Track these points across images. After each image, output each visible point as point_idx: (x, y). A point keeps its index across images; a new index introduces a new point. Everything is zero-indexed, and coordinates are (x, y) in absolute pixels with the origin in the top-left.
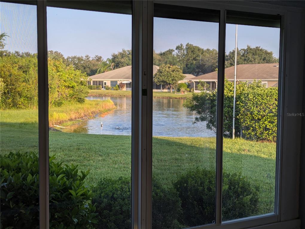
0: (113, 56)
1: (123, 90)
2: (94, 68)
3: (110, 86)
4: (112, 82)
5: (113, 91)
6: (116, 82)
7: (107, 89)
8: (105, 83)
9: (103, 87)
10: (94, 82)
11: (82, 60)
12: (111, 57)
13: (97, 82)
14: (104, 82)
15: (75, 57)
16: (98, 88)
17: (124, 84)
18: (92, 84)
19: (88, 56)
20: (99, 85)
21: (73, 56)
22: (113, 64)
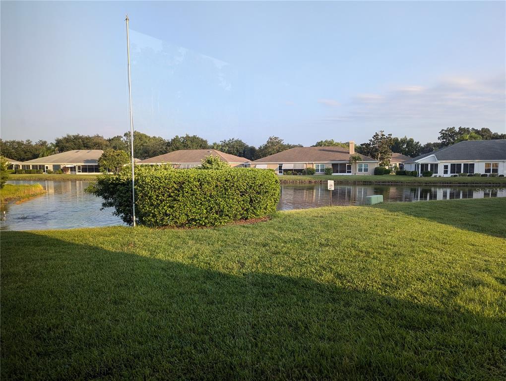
0: (57, 141)
1: (67, 174)
2: (37, 153)
3: (52, 170)
4: (54, 166)
5: (55, 175)
6: (59, 166)
7: (49, 173)
8: (47, 167)
9: (44, 171)
10: (33, 166)
11: (23, 144)
12: (54, 142)
13: (37, 166)
14: (45, 166)
15: (14, 142)
16: (38, 172)
17: (68, 167)
18: (31, 168)
19: (29, 140)
20: (40, 168)
21: (12, 140)
22: (57, 148)
